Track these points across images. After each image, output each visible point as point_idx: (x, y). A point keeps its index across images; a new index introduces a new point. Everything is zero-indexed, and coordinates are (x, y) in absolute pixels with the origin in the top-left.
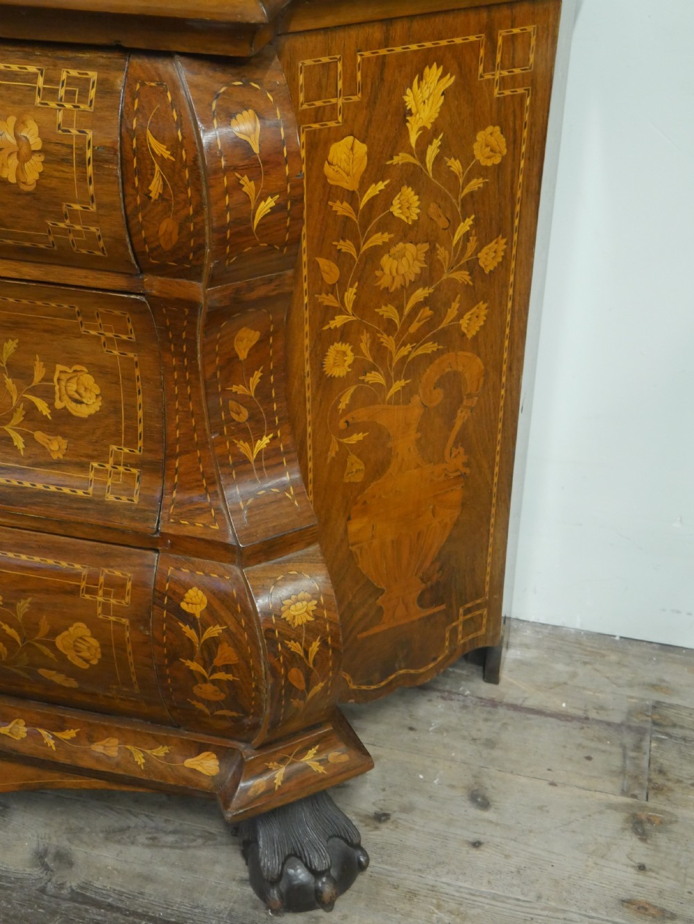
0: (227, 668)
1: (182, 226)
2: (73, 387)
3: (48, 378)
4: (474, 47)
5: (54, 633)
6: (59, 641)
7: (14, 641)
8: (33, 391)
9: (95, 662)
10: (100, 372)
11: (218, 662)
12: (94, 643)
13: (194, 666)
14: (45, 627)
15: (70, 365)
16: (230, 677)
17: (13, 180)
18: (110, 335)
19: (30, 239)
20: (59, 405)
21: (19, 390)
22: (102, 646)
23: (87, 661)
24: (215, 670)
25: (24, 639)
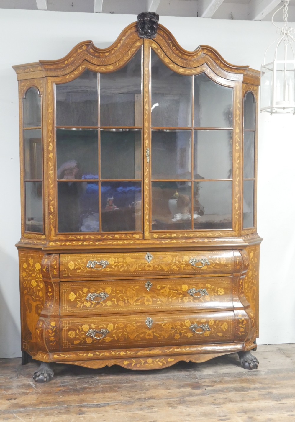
0: (245, 324)
1: (240, 266)
2: (220, 291)
3: (217, 290)
4: (254, 249)
5: (221, 325)
6: (222, 327)
7: (215, 328)
8: (215, 293)
9: (226, 329)
10: (224, 288)
11: (244, 324)
12: (227, 325)
13: (240, 325)
14: (220, 325)
15: (220, 288)
16: (245, 326)
17: (222, 263)
18: (226, 283)
19: (222, 270)
20: (218, 294)
21: (213, 292)
22: (228, 325)
23: (225, 329)
24: (243, 325)
25: (217, 327)
